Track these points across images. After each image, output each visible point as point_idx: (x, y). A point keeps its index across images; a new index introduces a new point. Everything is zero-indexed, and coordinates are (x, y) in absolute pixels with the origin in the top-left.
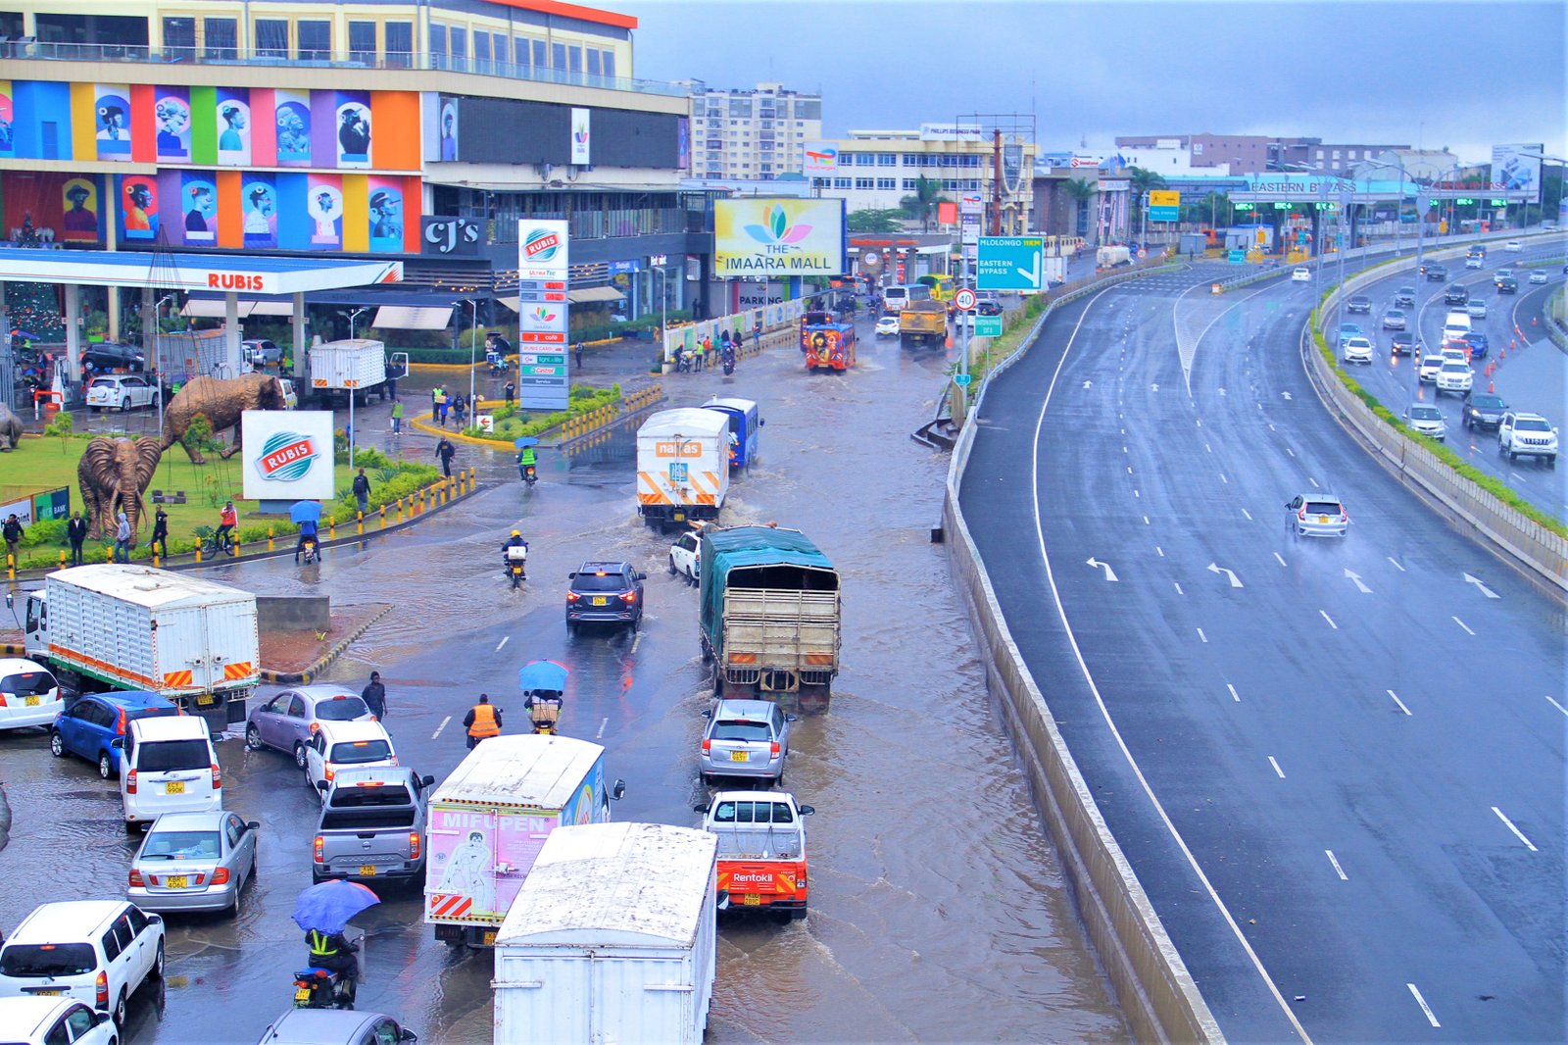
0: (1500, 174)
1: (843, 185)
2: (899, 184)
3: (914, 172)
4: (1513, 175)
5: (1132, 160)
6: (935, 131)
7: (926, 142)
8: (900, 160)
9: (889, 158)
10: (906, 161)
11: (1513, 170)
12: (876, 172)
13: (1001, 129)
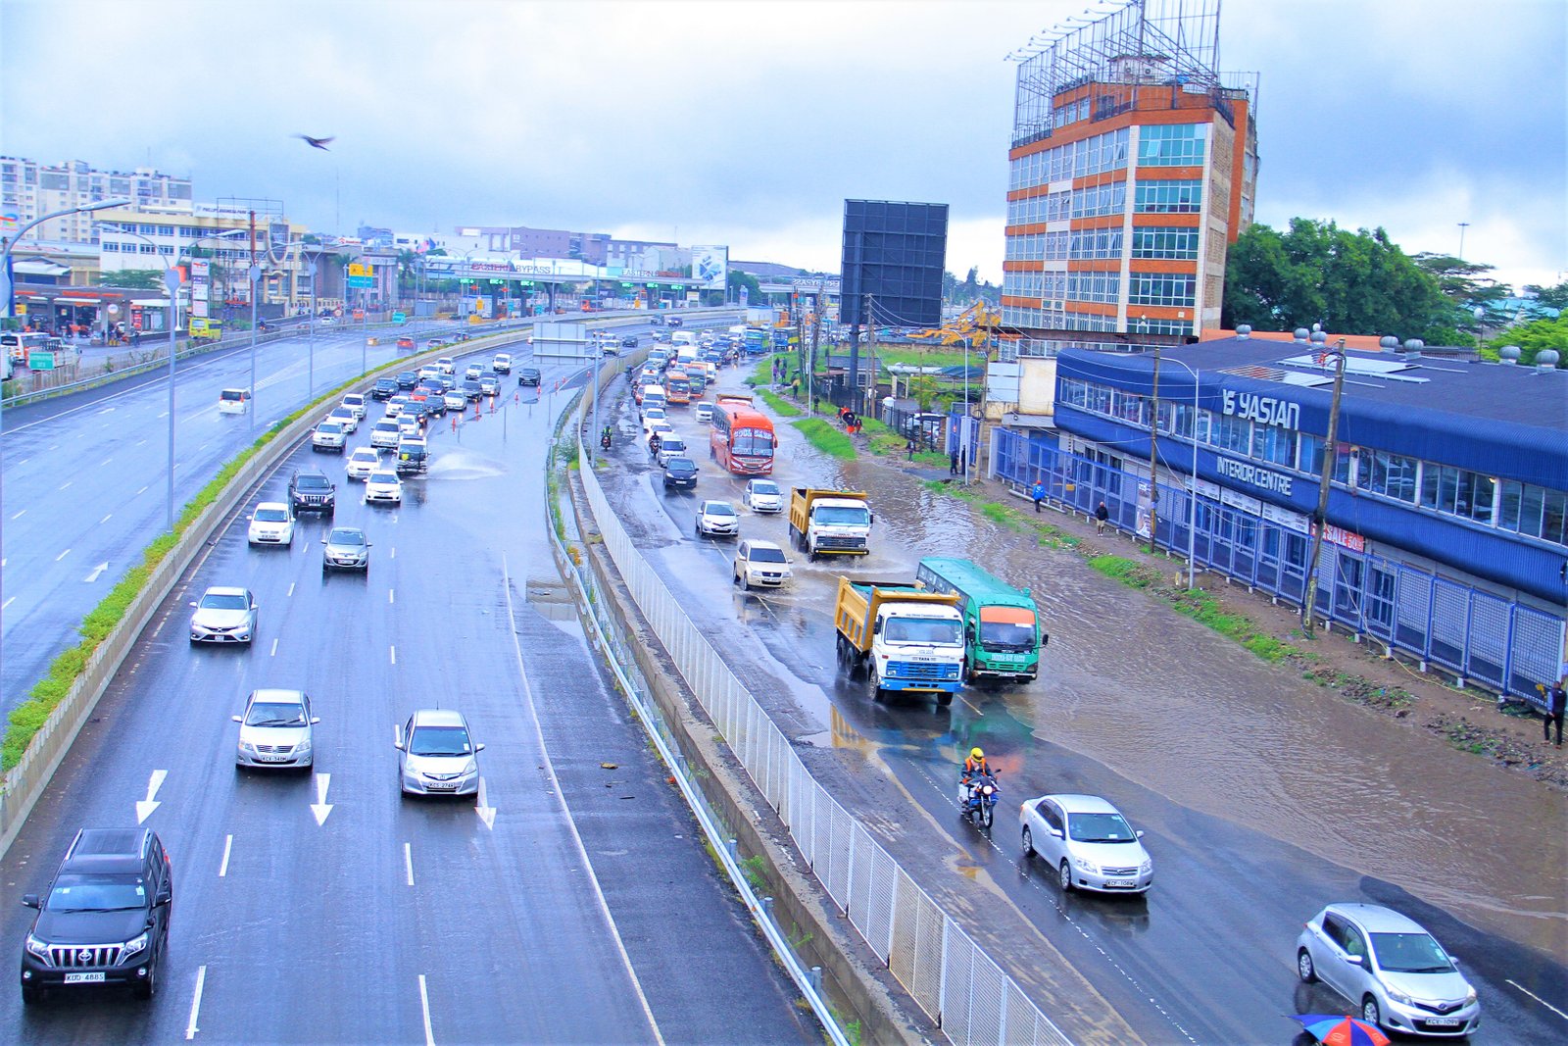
0: (699, 267)
1: (129, 247)
2: (177, 251)
3: (188, 242)
4: (708, 268)
5: (441, 243)
6: (207, 210)
7: (199, 218)
8: (177, 231)
9: (168, 230)
10: (182, 233)
11: (708, 264)
12: (158, 240)
13: (255, 211)
